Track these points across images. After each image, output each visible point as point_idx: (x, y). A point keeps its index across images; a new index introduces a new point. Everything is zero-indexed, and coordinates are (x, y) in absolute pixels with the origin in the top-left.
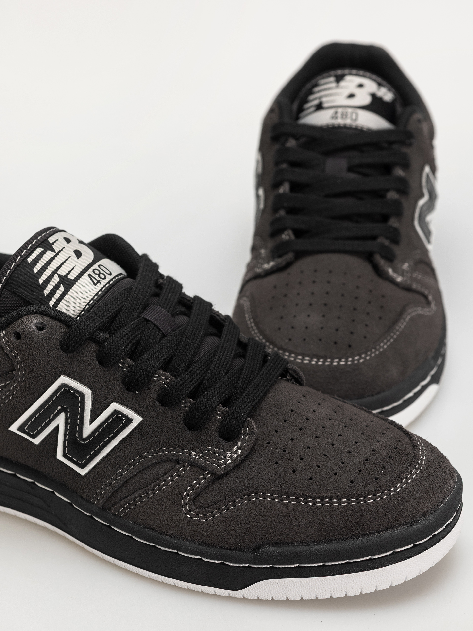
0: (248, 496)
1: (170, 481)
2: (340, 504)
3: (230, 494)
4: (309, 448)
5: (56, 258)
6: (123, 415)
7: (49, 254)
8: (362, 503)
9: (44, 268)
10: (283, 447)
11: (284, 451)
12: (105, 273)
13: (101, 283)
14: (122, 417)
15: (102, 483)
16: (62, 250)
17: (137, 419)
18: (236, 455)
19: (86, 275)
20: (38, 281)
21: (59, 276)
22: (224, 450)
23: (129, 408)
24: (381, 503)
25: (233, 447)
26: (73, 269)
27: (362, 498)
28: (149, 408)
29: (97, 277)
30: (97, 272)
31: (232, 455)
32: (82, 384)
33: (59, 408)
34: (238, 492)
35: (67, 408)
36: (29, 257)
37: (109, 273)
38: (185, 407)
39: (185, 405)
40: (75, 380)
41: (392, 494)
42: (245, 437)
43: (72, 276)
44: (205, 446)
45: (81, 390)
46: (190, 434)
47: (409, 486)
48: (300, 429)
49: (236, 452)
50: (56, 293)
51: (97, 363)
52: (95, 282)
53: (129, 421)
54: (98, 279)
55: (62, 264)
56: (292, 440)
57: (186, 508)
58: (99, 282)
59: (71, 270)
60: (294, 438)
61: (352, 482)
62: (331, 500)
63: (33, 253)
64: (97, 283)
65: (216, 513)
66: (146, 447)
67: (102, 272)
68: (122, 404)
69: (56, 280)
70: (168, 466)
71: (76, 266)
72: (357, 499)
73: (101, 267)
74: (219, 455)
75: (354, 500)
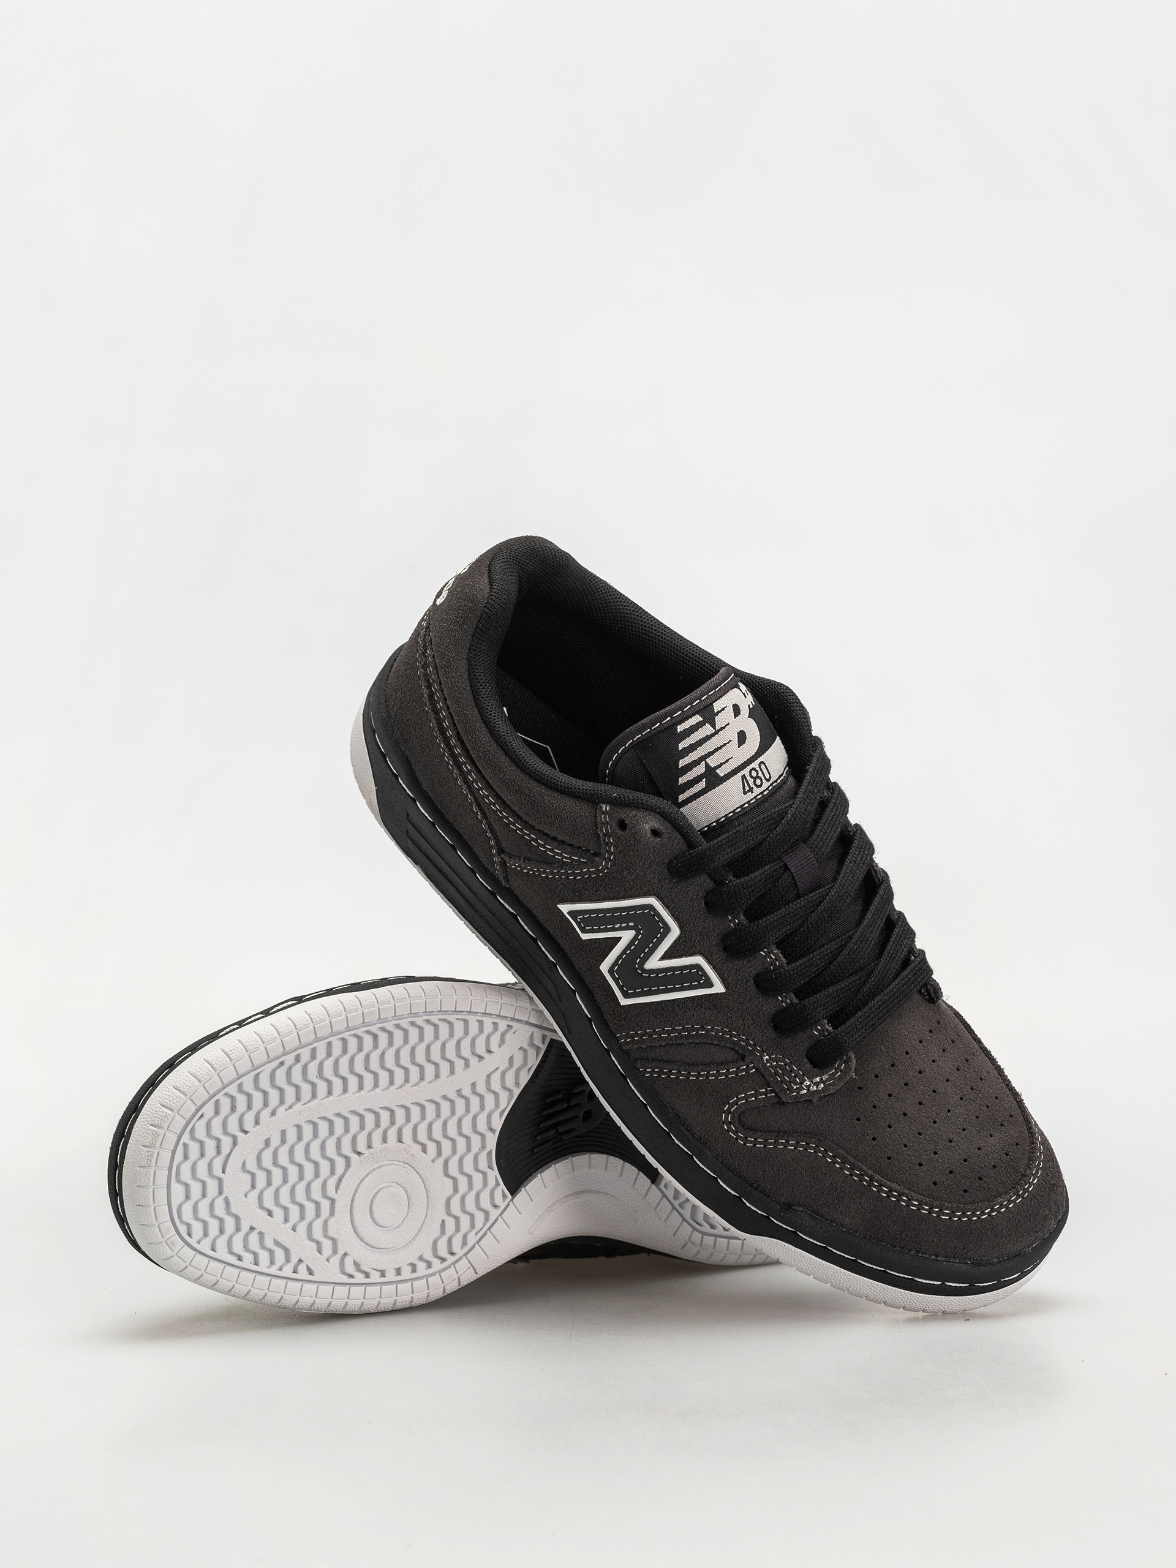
0: (807, 1144)
1: (723, 1074)
2: (908, 1206)
3: (786, 1130)
4: (905, 1114)
5: (713, 739)
6: (705, 974)
7: (707, 730)
8: (934, 1215)
9: (693, 748)
10: (875, 1102)
11: (875, 1107)
12: (763, 778)
13: (752, 792)
14: (702, 975)
15: (641, 1028)
16: (724, 728)
17: (719, 988)
18: (815, 1088)
19: (740, 775)
20: (679, 762)
21: (707, 765)
22: (803, 1074)
23: (716, 971)
24: (956, 1225)
25: (817, 1076)
26: (727, 761)
27: (937, 1210)
28: (739, 983)
29: (751, 781)
30: (754, 774)
31: (810, 1085)
32: (673, 916)
33: (631, 924)
34: (798, 1132)
35: (641, 929)
36: (680, 725)
37: (768, 777)
38: (782, 1001)
39: (784, 1000)
40: (667, 908)
41: (975, 1218)
42: (836, 1073)
43: (721, 772)
44: (783, 1057)
45: (668, 922)
46: (771, 1034)
47: (998, 1217)
48: (906, 1084)
49: (817, 1084)
50: (693, 787)
51: (703, 902)
52: (747, 788)
53: (709, 984)
54: (752, 785)
55: (716, 750)
56: (890, 1095)
57: (726, 1118)
58: (751, 790)
59: (724, 763)
60: (894, 1095)
61: (935, 1183)
62: (900, 1195)
63: (688, 720)
64: (748, 791)
65: (760, 1143)
66: (714, 1021)
67: (760, 774)
68: (709, 962)
69: (700, 769)
70: (732, 1055)
71: (732, 758)
72: (931, 1208)
73: (763, 766)
74: (795, 1076)
75: (927, 1208)
